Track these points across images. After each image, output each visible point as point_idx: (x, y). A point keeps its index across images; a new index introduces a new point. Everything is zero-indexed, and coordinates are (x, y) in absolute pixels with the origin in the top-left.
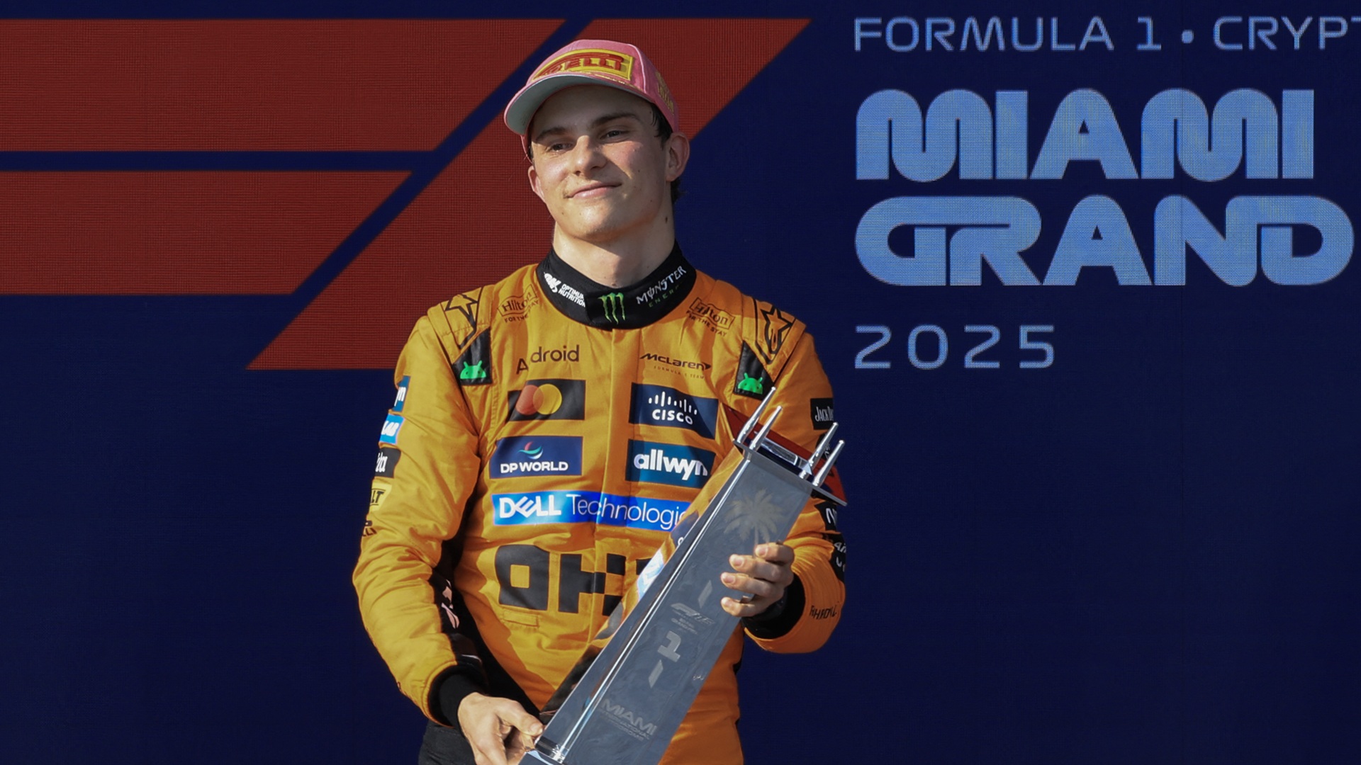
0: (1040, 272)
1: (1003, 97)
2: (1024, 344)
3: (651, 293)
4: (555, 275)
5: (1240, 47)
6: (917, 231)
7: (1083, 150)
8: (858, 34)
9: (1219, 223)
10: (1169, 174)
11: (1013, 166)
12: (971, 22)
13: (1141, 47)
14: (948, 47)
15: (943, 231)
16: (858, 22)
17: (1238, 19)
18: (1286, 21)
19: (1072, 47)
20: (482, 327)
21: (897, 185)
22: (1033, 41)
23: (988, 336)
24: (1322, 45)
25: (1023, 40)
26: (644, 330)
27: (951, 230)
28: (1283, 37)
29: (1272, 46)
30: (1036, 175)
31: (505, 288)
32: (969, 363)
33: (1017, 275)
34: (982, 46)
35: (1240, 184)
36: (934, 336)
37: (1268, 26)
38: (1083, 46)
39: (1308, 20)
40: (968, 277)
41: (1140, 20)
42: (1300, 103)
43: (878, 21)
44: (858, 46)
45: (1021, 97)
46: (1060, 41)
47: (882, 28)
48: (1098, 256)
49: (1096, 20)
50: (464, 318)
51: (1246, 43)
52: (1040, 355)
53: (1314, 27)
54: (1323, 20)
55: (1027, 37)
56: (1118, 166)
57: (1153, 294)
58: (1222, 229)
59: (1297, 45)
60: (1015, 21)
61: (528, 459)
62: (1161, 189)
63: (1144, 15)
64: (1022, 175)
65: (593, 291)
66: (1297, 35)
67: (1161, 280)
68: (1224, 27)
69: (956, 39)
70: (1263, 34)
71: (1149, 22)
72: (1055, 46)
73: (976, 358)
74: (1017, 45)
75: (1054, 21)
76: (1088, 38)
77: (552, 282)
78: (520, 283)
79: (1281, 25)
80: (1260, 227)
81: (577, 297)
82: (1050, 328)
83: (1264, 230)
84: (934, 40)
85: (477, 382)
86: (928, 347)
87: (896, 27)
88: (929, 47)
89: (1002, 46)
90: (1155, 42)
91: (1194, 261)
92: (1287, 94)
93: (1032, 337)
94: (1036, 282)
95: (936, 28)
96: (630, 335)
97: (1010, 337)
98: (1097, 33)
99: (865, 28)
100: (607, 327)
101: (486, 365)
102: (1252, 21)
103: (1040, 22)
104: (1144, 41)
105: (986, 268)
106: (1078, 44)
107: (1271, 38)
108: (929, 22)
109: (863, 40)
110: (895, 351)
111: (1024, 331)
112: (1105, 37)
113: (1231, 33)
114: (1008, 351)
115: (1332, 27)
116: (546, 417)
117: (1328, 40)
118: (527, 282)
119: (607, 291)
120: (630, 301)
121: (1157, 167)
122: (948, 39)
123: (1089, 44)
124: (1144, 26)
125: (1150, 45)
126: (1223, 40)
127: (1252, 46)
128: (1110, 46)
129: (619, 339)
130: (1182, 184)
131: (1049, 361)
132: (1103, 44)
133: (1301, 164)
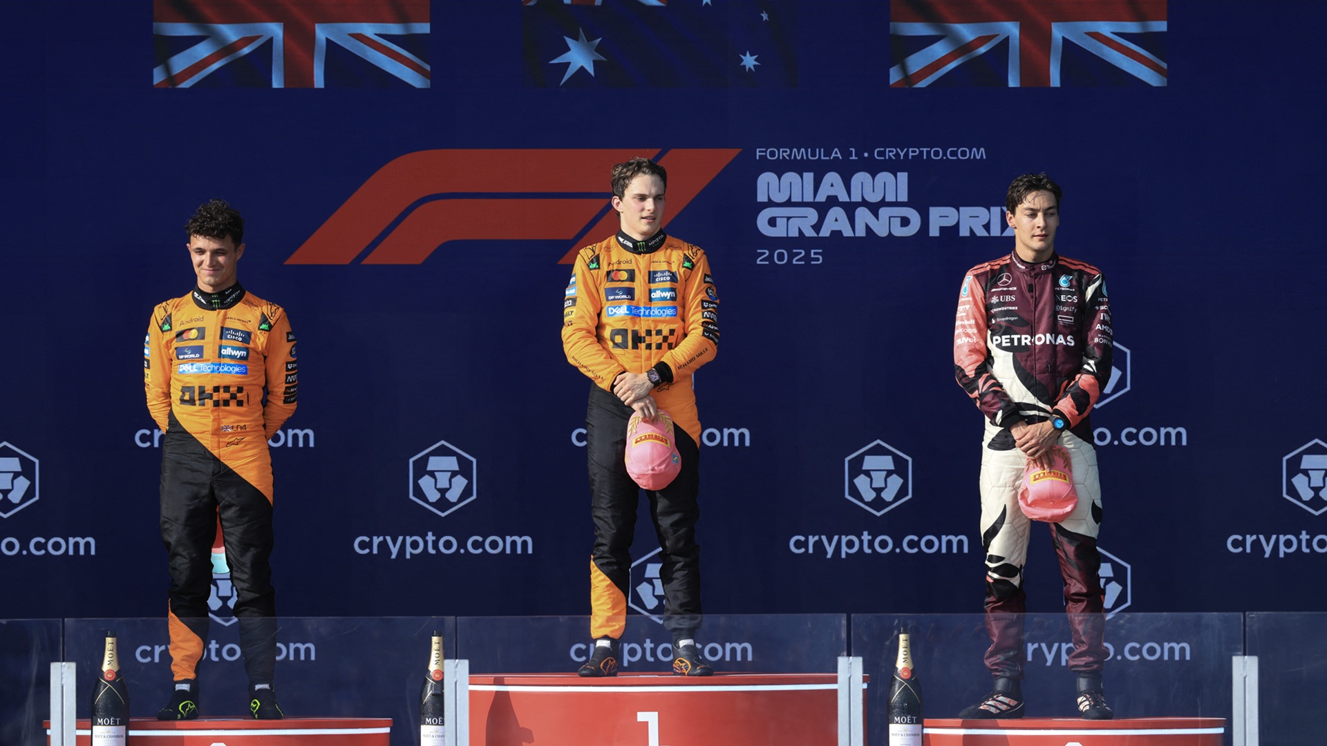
0: (818, 231)
1: (805, 174)
2: (813, 256)
3: (653, 242)
4: (622, 237)
5: (883, 158)
6: (778, 219)
7: (832, 192)
8: (758, 154)
9: (877, 216)
10: (860, 200)
11: (809, 198)
12: (795, 150)
13: (851, 158)
14: (788, 158)
15: (786, 219)
16: (758, 150)
17: (883, 149)
18: (898, 150)
19: (828, 158)
20: (597, 253)
21: (771, 204)
22: (815, 156)
23: (801, 253)
24: (910, 158)
25: (811, 156)
26: (652, 254)
27: (789, 218)
28: (897, 155)
29: (894, 158)
30: (817, 200)
31: (605, 243)
32: (794, 262)
33: (810, 233)
34: (799, 158)
35: (883, 203)
36: (783, 254)
37: (892, 151)
38: (832, 158)
39: (906, 149)
40: (794, 233)
41: (851, 149)
42: (903, 177)
43: (764, 149)
44: (758, 158)
45: (811, 175)
46: (824, 156)
47: (765, 152)
48: (836, 227)
49: (836, 149)
50: (591, 251)
51: (885, 157)
52: (818, 259)
53: (908, 151)
54: (910, 149)
55: (813, 155)
56: (843, 197)
57: (855, 239)
58: (877, 218)
59: (902, 158)
60: (809, 150)
61: (618, 295)
62: (857, 205)
63: (852, 148)
64: (812, 200)
65: (635, 242)
66: (902, 154)
67: (858, 234)
68: (878, 152)
69: (790, 156)
70: (891, 154)
71: (853, 150)
72: (822, 158)
73: (797, 261)
74: (810, 158)
75: (822, 150)
76: (833, 155)
77: (621, 239)
78: (609, 242)
79: (897, 151)
80: (890, 217)
81: (630, 245)
82: (821, 251)
83: (891, 219)
84: (783, 156)
85: (595, 268)
86: (781, 257)
87: (770, 152)
88: (781, 158)
89: (805, 158)
90: (855, 156)
91: (868, 228)
92: (899, 174)
93: (815, 253)
94: (816, 235)
95: (783, 152)
96: (648, 255)
97: (808, 253)
98: (836, 153)
99: (760, 152)
100: (639, 253)
101: (598, 264)
102: (887, 150)
103: (817, 150)
104: (852, 156)
105: (800, 231)
106: (830, 157)
107: (893, 155)
108: (781, 150)
109: (760, 156)
110: (770, 258)
111: (812, 251)
112: (839, 155)
113: (880, 154)
114: (807, 258)
115: (913, 152)
116: (623, 281)
117: (912, 156)
118: (612, 240)
119: (639, 242)
120: (647, 245)
121: (856, 198)
122: (787, 155)
123: (834, 157)
124: (852, 151)
125: (854, 158)
126: (878, 156)
127: (887, 158)
128: (841, 158)
129: (644, 257)
130: (864, 203)
131: (821, 261)
132: (838, 157)
133: (904, 197)
